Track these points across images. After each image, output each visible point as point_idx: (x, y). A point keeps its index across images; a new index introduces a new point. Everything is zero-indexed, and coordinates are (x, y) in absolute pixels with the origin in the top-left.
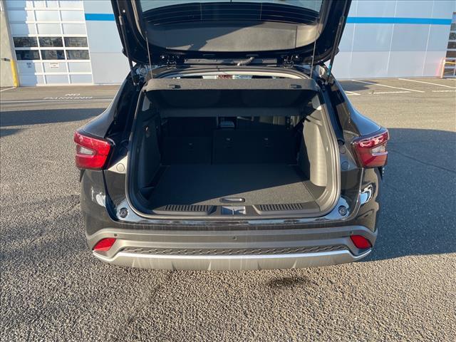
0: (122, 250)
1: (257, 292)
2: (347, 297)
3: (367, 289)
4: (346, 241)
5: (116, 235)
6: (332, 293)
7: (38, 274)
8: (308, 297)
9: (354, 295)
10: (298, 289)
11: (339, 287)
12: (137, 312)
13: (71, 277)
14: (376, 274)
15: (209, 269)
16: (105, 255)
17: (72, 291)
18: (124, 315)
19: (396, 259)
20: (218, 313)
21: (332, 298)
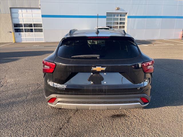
1: (107, 119)
2: (141, 122)
3: (148, 119)
4: (139, 99)
6: (135, 120)
7: (26, 112)
8: (126, 121)
9: (143, 121)
10: (122, 118)
11: (138, 118)
12: (63, 126)
13: (38, 113)
14: (152, 113)
16: (52, 104)
17: (39, 118)
18: (58, 127)
19: (160, 108)
20: (93, 126)
21: (135, 122)
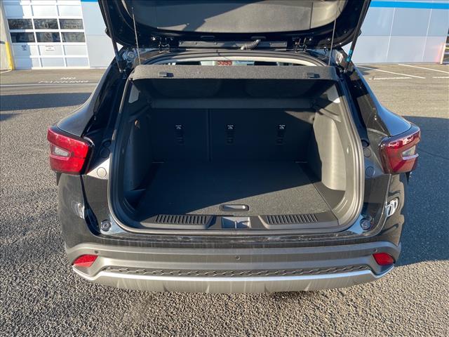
0: (105, 269)
1: (260, 306)
2: (360, 313)
3: (382, 303)
5: (96, 252)
6: (344, 307)
8: (317, 313)
9: (368, 310)
10: (305, 302)
11: (352, 300)
12: (126, 330)
13: (54, 285)
14: (392, 284)
15: (207, 292)
16: (86, 272)
17: (54, 303)
18: (110, 334)
19: (412, 266)
20: (217, 332)
21: (345, 314)
